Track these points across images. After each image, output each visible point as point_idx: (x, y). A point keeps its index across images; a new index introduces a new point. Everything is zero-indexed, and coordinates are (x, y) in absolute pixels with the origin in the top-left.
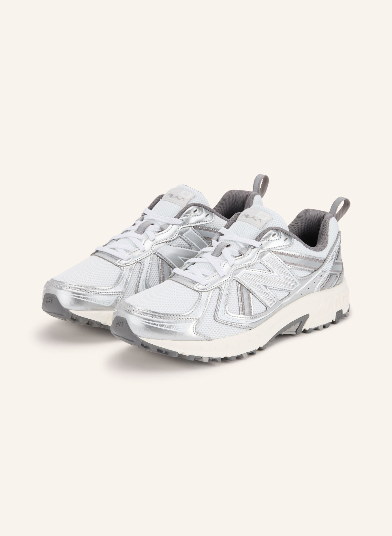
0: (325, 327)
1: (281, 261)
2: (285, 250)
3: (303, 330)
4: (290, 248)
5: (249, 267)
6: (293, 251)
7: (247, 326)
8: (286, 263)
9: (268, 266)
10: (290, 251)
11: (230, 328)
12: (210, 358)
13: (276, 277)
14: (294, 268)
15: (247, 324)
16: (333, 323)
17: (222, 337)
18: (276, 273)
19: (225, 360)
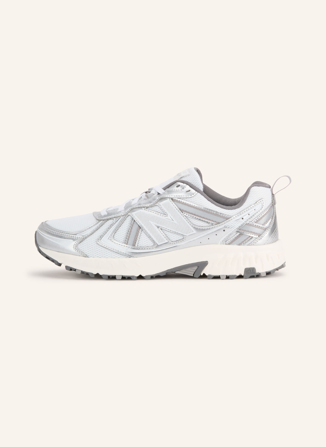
0: (228, 277)
1: (177, 207)
2: (184, 200)
3: (202, 275)
4: (189, 199)
5: (146, 208)
6: (192, 202)
7: (127, 254)
8: (182, 211)
9: (164, 210)
10: (189, 201)
11: (109, 251)
12: (82, 272)
13: (169, 220)
14: (191, 217)
15: (127, 252)
16: (240, 277)
17: (98, 257)
18: (170, 217)
19: (98, 276)
